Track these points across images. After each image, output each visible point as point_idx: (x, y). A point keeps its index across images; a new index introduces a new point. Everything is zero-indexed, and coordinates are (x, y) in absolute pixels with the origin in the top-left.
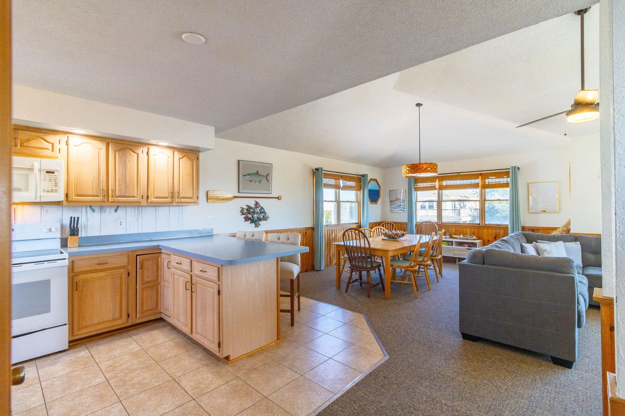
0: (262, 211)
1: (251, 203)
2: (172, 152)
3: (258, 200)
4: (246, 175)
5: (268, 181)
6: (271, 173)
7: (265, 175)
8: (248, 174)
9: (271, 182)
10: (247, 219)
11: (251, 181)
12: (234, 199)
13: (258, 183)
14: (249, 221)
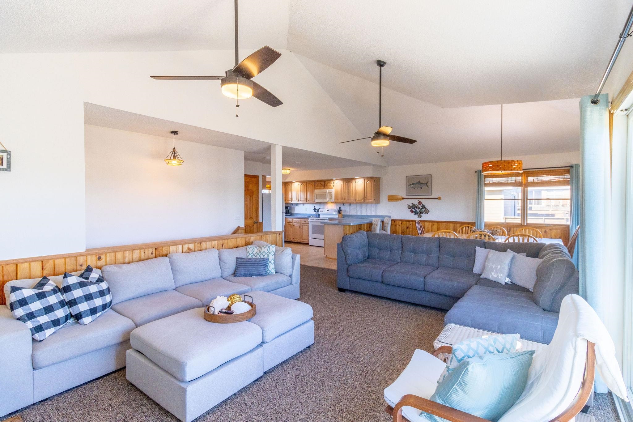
0: (424, 207)
1: (416, 202)
2: (363, 180)
3: (421, 200)
4: (411, 185)
5: (428, 187)
6: (430, 182)
7: (425, 182)
8: (412, 184)
9: (430, 188)
10: (412, 212)
11: (414, 188)
12: (402, 200)
13: (420, 189)
14: (414, 213)
